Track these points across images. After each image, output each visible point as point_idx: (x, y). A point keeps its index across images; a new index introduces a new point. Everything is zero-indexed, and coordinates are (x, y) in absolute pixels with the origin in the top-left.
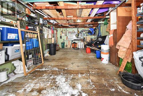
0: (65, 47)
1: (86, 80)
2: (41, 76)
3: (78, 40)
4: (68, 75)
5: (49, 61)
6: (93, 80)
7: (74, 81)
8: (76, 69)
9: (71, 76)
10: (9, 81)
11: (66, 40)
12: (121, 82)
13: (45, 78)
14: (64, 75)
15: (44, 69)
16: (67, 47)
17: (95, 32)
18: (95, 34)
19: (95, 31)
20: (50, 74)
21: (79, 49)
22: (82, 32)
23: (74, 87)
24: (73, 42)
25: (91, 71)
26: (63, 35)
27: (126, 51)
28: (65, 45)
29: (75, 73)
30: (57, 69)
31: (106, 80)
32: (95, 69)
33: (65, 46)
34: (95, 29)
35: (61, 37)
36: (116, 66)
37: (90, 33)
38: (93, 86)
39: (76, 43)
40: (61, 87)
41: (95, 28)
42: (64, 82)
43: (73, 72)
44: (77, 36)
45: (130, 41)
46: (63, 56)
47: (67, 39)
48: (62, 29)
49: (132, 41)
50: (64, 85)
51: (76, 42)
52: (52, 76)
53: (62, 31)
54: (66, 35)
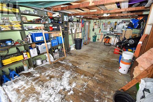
0: (97, 41)
1: (84, 82)
2: (58, 67)
3: (112, 35)
4: (74, 73)
5: (71, 56)
6: (89, 85)
7: (74, 79)
8: (84, 70)
9: (75, 75)
10: (42, 65)
13: (59, 70)
14: (71, 72)
15: (63, 62)
16: (99, 41)
20: (64, 68)
22: (122, 23)
23: (70, 84)
24: (106, 36)
25: (96, 76)
26: (96, 27)
28: (97, 39)
29: (80, 73)
30: (71, 65)
31: (100, 90)
32: (102, 75)
34: (142, 21)
35: (93, 30)
38: (84, 89)
39: (110, 38)
42: (67, 78)
44: (111, 29)
46: (85, 53)
47: (99, 33)
48: (95, 21)
50: (65, 80)
51: (109, 36)
52: (64, 70)
53: (96, 23)
54: (99, 28)
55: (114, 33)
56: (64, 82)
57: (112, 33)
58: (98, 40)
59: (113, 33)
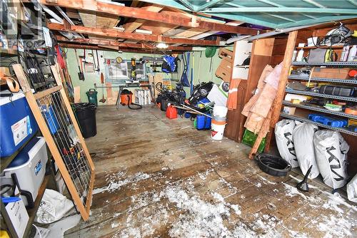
0: (100, 104)
1: (218, 181)
2: (128, 204)
3: (137, 85)
4: (181, 182)
6: (226, 178)
7: (202, 191)
9: (190, 183)
11: (101, 85)
12: (259, 170)
14: (175, 185)
15: (114, 186)
16: (105, 104)
17: (177, 67)
18: (176, 71)
19: (176, 64)
20: (146, 193)
21: (140, 107)
22: (143, 62)
23: (212, 201)
25: (211, 162)
27: (262, 122)
28: (99, 97)
29: (190, 175)
30: (148, 176)
33: (98, 100)
34: (177, 59)
35: (81, 76)
36: (237, 141)
37: (167, 68)
38: (234, 188)
39: (131, 93)
40: (195, 210)
41: (176, 55)
42: (190, 199)
43: (186, 174)
45: (270, 106)
47: (103, 82)
48: (81, 51)
49: (273, 107)
51: (129, 89)
52: (155, 196)
53: (84, 57)
54: (98, 70)
55: (140, 82)
56: (203, 210)
57: (134, 82)
58: (103, 101)
59: (138, 82)
